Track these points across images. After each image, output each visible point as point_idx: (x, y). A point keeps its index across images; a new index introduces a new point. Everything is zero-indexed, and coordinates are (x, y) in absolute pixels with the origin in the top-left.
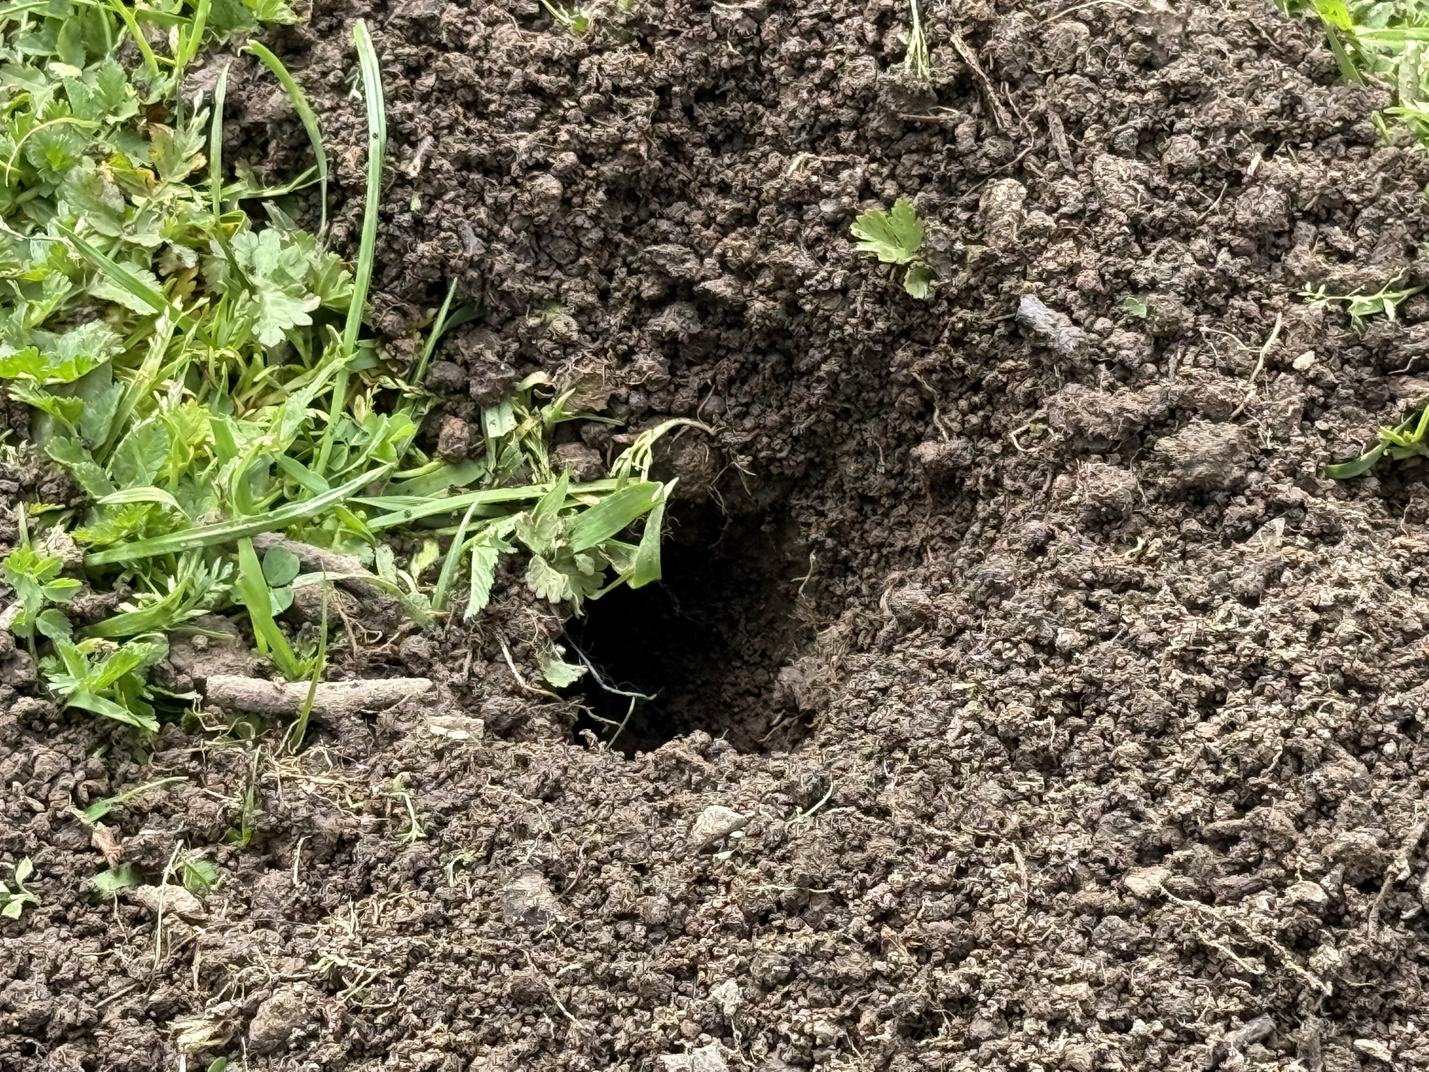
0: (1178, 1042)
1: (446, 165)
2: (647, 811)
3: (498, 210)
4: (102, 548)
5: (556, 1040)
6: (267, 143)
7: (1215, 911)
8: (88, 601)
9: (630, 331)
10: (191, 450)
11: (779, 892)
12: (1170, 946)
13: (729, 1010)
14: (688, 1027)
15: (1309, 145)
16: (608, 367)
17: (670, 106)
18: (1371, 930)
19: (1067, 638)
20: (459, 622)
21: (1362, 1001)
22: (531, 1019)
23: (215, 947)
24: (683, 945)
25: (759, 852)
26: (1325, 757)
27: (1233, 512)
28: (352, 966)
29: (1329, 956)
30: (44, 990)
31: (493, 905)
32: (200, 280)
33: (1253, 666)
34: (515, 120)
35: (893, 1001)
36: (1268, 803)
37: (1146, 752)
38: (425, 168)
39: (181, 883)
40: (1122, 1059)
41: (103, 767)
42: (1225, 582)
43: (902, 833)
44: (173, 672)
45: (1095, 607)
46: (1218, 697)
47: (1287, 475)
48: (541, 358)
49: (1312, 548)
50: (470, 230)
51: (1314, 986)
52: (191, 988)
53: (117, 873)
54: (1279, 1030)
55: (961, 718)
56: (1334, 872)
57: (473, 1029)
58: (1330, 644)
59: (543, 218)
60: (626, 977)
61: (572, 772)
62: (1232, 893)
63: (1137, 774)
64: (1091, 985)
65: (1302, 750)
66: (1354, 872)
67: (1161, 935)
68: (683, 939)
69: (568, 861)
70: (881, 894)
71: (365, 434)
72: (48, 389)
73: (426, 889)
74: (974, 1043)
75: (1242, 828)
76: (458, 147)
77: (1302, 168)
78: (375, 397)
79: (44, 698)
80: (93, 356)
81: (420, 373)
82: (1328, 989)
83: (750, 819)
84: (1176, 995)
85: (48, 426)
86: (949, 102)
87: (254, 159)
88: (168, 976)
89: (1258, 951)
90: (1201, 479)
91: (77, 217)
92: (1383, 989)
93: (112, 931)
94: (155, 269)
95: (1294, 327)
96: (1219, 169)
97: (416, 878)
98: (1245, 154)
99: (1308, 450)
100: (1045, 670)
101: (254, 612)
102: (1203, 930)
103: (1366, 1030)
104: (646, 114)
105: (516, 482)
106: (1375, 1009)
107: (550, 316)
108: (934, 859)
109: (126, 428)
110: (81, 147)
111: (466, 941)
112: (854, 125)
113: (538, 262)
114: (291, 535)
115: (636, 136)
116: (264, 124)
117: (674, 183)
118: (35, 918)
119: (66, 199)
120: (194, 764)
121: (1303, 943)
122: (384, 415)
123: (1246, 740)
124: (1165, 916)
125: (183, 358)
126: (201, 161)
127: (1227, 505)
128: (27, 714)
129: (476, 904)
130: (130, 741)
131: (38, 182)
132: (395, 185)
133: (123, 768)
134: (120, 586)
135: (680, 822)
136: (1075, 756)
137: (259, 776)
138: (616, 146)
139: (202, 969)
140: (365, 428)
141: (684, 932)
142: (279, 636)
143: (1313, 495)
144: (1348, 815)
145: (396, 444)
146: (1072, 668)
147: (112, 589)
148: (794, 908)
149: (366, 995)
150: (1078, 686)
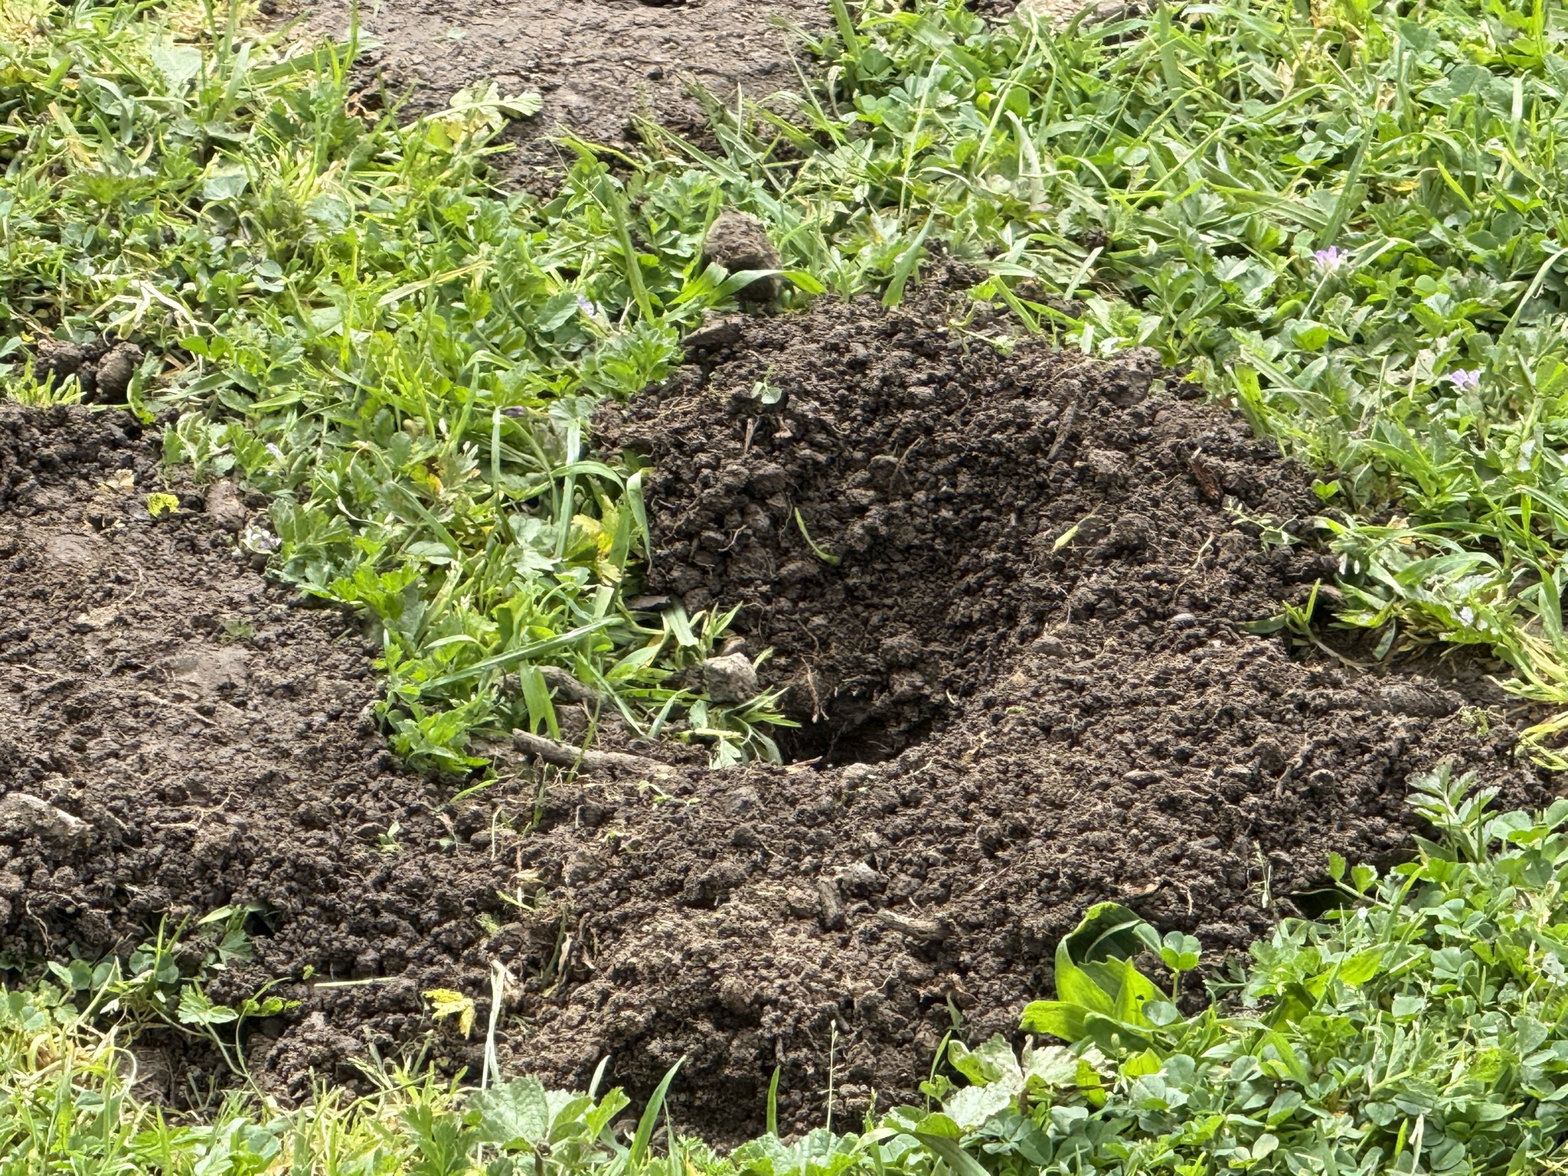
13: (873, 845)
18: (1278, 793)
23: (532, 843)
29: (1252, 799)
54: (1222, 843)
56: (1254, 762)
66: (1267, 761)
88: (502, 861)
92: (1287, 828)
95: (1224, 545)
106: (1282, 840)
126: (477, 472)
139: (524, 856)
142: (553, 717)
150: (1089, 700)
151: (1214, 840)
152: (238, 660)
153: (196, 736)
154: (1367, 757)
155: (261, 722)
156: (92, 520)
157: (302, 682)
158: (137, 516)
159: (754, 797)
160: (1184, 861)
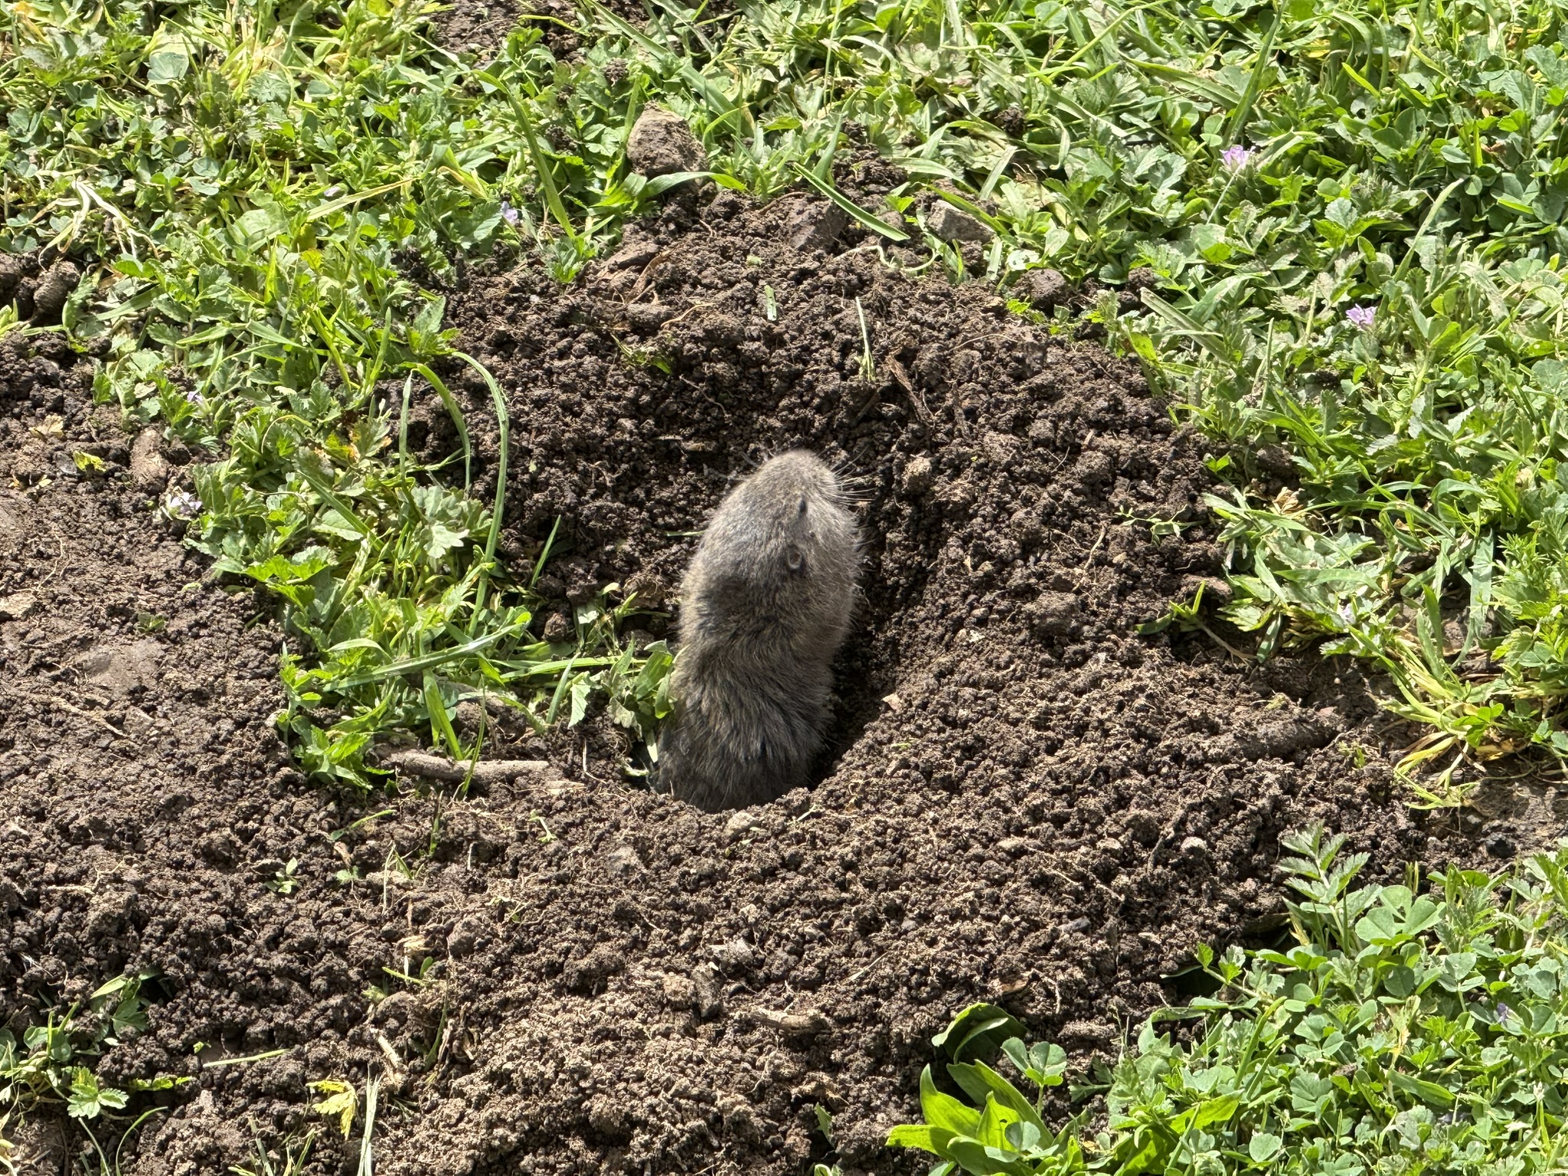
0: (1029, 928)
5: (642, 942)
6: (426, 435)
7: (1054, 856)
8: (322, 711)
10: (385, 625)
12: (1025, 877)
13: (751, 920)
18: (1150, 868)
20: (565, 731)
21: (1144, 911)
22: (627, 927)
23: (421, 899)
25: (769, 838)
28: (513, 901)
29: (1123, 880)
41: (336, 811)
44: (378, 758)
48: (615, 573)
50: (568, 487)
51: (1114, 898)
52: (406, 926)
53: (351, 869)
54: (1091, 925)
56: (1127, 833)
58: (1129, 712)
62: (1065, 847)
65: (1109, 768)
66: (1139, 833)
67: (1020, 872)
71: (498, 618)
74: (903, 932)
75: (1072, 812)
78: (504, 596)
81: (533, 582)
82: (1122, 898)
84: (1029, 901)
88: (391, 919)
89: (1079, 877)
90: (1052, 626)
92: (1157, 905)
95: (1113, 539)
96: (1065, 441)
98: (1082, 431)
100: (949, 733)
102: (1046, 866)
103: (1146, 927)
105: (597, 654)
106: (1152, 916)
109: (342, 610)
110: (299, 440)
121: (1107, 876)
122: (510, 608)
126: (388, 441)
127: (1068, 645)
128: (287, 777)
130: (353, 796)
131: (272, 462)
132: (519, 455)
133: (350, 811)
139: (414, 912)
140: (498, 614)
142: (450, 730)
146: (966, 731)
149: (523, 917)
151: (1084, 922)
152: (150, 657)
153: (105, 749)
154: (1240, 814)
155: (169, 734)
156: (21, 478)
157: (212, 685)
158: (64, 469)
159: (634, 860)
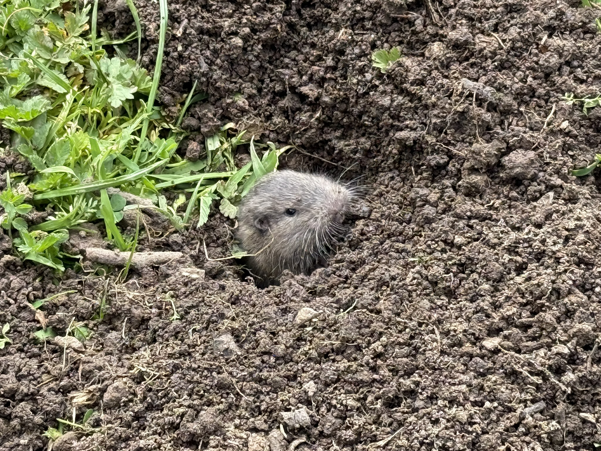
0: (504, 411)
1: (193, 32)
2: (276, 310)
3: (215, 52)
4: (41, 192)
5: (236, 405)
6: (115, 20)
7: (521, 356)
8: (35, 215)
9: (271, 106)
10: (80, 152)
11: (332, 344)
12: (501, 371)
13: (311, 394)
14: (293, 401)
15: (568, 33)
16: (261, 121)
17: (291, 9)
18: (588, 366)
19: (459, 240)
20: (194, 228)
21: (583, 396)
22: (225, 395)
23: (88, 362)
24: (291, 366)
25: (324, 328)
26: (570, 292)
27: (531, 189)
28: (148, 371)
29: (570, 376)
30: (15, 379)
31: (209, 347)
32: (84, 80)
33: (540, 253)
34: (223, 13)
35: (381, 391)
36: (545, 311)
37: (492, 289)
38: (184, 33)
39: (73, 335)
40: (480, 418)
41: (40, 286)
42: (528, 218)
43: (387, 320)
44: (71, 247)
45: (471, 227)
46: (524, 266)
47: (555, 173)
48: (232, 117)
49: (566, 204)
50: (203, 60)
51: (563, 389)
52: (78, 380)
53: (46, 331)
54: (547, 408)
55: (413, 273)
56: (573, 341)
57: (200, 399)
58: (573, 244)
59: (235, 56)
60: (266, 379)
61: (243, 292)
62: (529, 349)
63: (488, 298)
64: (468, 386)
65: (560, 289)
66: (581, 341)
67: (498, 366)
68: (291, 363)
69: (242, 329)
70: (377, 346)
71: (155, 147)
72: (18, 123)
73: (179, 340)
74: (416, 410)
75: (533, 322)
76: (198, 24)
77: (565, 42)
78: (160, 132)
79: (15, 256)
80: (39, 109)
81: (179, 122)
82: (569, 391)
83: (320, 314)
84: (504, 392)
85: (17, 140)
86: (413, 10)
87: (109, 28)
88: (68, 375)
89: (539, 374)
90: (518, 174)
91: (32, 51)
92: (593, 392)
93: (44, 356)
94: (65, 73)
95: (560, 110)
96: (529, 42)
97: (176, 336)
98: (540, 35)
99: (565, 163)
100: (449, 253)
101: (107, 221)
102: (516, 364)
103: (585, 409)
104: (281, 12)
105: (219, 170)
106: (589, 400)
107: (236, 99)
108: (400, 332)
109: (52, 142)
110: (34, 21)
111: (198, 362)
112: (371, 19)
113: (231, 75)
114: (123, 190)
115: (276, 21)
116: (114, 13)
117: (291, 42)
118: (10, 349)
119: (27, 42)
120: (79, 286)
121: (559, 371)
122: (164, 139)
123: (536, 284)
124: (500, 358)
125: (78, 112)
126: (87, 27)
127: (529, 186)
128: (8, 262)
129: (202, 347)
130: (52, 275)
131: (15, 35)
132: (171, 40)
133: (49, 286)
134: (48, 209)
135: (290, 314)
136: (462, 290)
137: (108, 291)
138: (267, 26)
139: (83, 372)
140: (155, 145)
141: (291, 361)
142: (117, 232)
143: (566, 182)
144: (579, 317)
145: (169, 152)
146: (461, 252)
147: (44, 210)
148: (339, 351)
149: (154, 384)
150: (463, 260)
151: (541, 405)
159: (233, 345)
160: (522, 429)
